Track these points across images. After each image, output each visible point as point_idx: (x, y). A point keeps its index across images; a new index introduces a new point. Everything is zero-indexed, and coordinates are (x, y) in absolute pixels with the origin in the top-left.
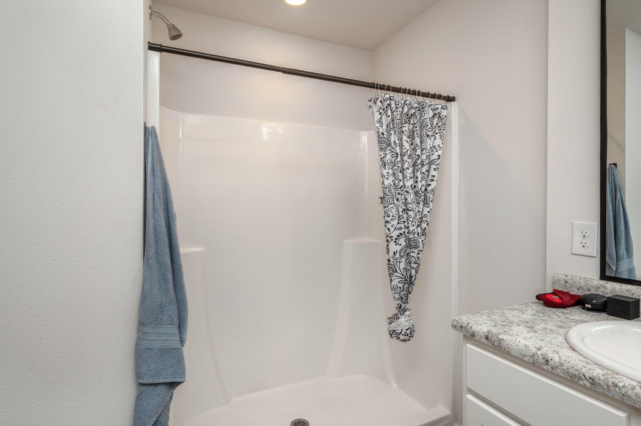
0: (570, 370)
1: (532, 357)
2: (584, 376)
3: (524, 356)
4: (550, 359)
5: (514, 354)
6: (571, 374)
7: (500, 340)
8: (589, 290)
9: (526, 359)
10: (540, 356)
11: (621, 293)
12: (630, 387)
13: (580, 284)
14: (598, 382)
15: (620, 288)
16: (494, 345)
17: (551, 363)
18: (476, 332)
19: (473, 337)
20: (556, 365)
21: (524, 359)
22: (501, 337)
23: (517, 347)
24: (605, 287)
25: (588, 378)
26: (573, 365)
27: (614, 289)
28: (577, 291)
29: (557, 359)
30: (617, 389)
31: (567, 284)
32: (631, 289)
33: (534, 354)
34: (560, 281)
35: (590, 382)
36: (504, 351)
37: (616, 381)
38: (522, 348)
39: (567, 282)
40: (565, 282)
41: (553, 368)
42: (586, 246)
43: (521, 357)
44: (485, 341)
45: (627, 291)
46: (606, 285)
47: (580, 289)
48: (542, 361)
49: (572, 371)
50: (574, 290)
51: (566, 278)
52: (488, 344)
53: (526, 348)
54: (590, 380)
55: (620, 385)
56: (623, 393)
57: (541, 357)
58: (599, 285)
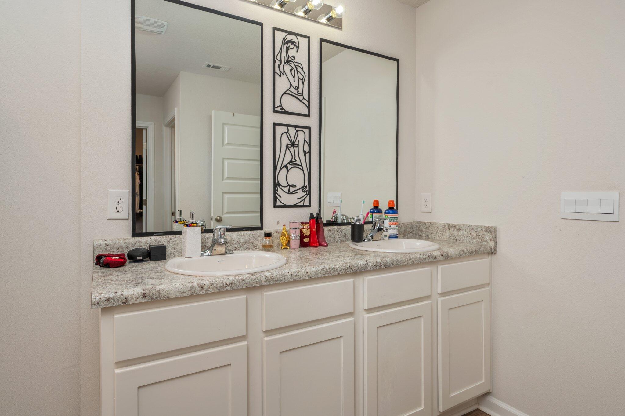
0: (218, 285)
1: (190, 290)
2: (227, 284)
3: (183, 293)
4: (204, 285)
5: (174, 296)
6: (219, 288)
7: (159, 292)
8: (127, 247)
9: (185, 295)
10: (196, 286)
11: (152, 243)
12: (248, 277)
13: (119, 245)
14: (234, 283)
15: (150, 240)
16: (153, 299)
17: (205, 287)
18: (130, 296)
19: (126, 303)
20: (209, 287)
21: (184, 296)
22: (158, 288)
23: (177, 289)
24: (140, 241)
25: (229, 284)
26: (218, 281)
27: (147, 241)
28: (117, 251)
29: (207, 283)
30: (244, 282)
31: (108, 247)
32: (157, 239)
33: (191, 288)
34: (100, 246)
35: (230, 286)
36: (164, 299)
37: (242, 278)
38: (181, 287)
39: (107, 246)
40: (106, 246)
41: (206, 290)
42: (120, 211)
43: (181, 295)
44: (143, 300)
45: (155, 241)
46: (140, 240)
47: (119, 248)
48: (199, 289)
49: (219, 285)
50: (114, 251)
51: (106, 242)
52: (146, 301)
53: (184, 286)
54: (230, 285)
55: (244, 279)
56: (246, 282)
57: (198, 287)
58: (135, 241)
